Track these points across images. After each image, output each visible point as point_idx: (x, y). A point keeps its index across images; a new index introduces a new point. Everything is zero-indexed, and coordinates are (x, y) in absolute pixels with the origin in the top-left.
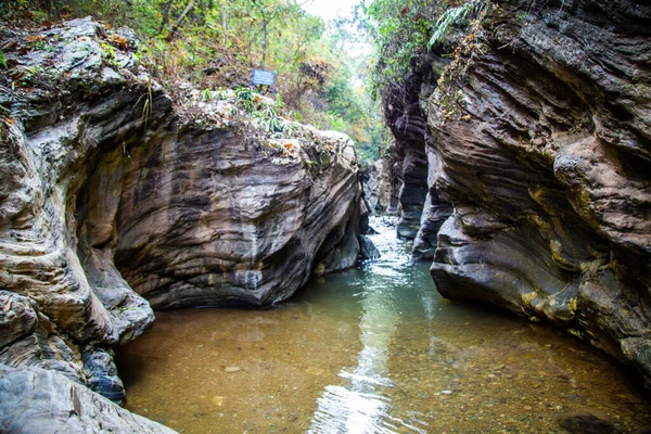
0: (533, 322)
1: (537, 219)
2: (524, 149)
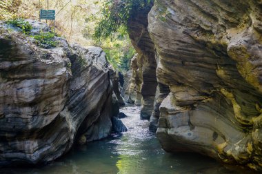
0: (226, 163)
1: (223, 91)
2: (210, 42)
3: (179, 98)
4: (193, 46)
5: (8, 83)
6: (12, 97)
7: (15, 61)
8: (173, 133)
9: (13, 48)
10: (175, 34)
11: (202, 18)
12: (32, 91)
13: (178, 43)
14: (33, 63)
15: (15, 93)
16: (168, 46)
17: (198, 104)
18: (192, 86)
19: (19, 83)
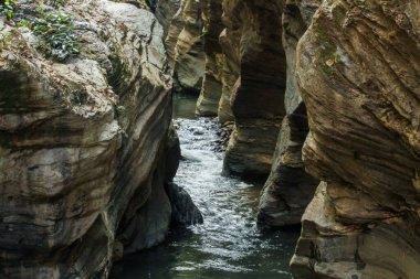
3: (342, 212)
4: (376, 132)
5: (13, 156)
6: (19, 183)
7: (27, 112)
8: (324, 272)
9: (22, 87)
10: (347, 106)
11: (397, 91)
12: (59, 175)
13: (351, 122)
14: (60, 116)
15: (25, 177)
16: (333, 124)
17: (377, 225)
18: (368, 193)
19: (31, 155)
